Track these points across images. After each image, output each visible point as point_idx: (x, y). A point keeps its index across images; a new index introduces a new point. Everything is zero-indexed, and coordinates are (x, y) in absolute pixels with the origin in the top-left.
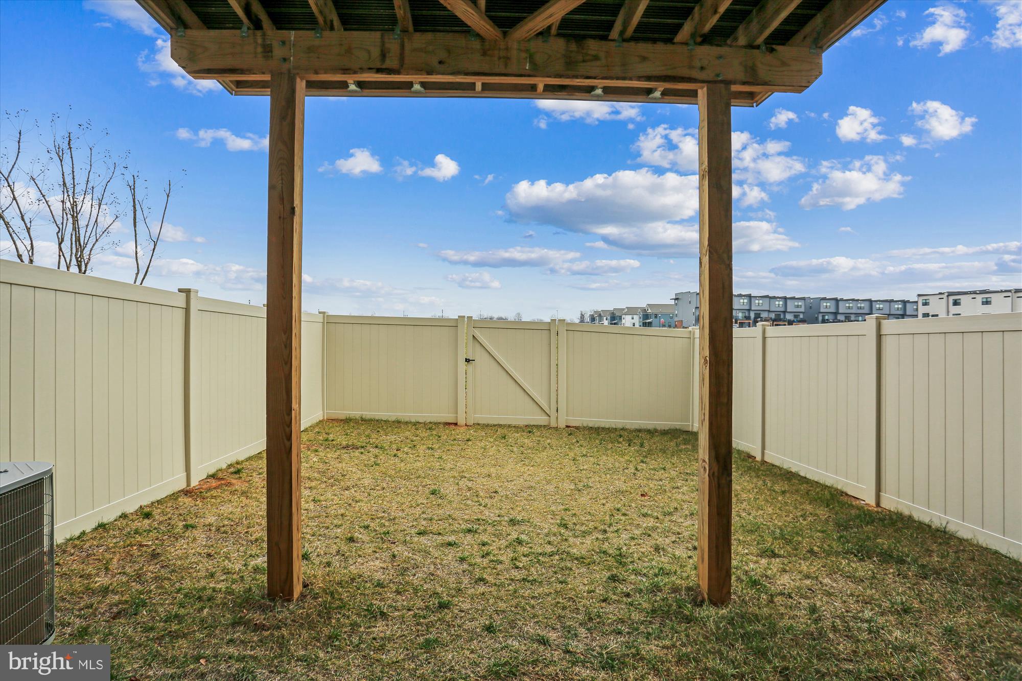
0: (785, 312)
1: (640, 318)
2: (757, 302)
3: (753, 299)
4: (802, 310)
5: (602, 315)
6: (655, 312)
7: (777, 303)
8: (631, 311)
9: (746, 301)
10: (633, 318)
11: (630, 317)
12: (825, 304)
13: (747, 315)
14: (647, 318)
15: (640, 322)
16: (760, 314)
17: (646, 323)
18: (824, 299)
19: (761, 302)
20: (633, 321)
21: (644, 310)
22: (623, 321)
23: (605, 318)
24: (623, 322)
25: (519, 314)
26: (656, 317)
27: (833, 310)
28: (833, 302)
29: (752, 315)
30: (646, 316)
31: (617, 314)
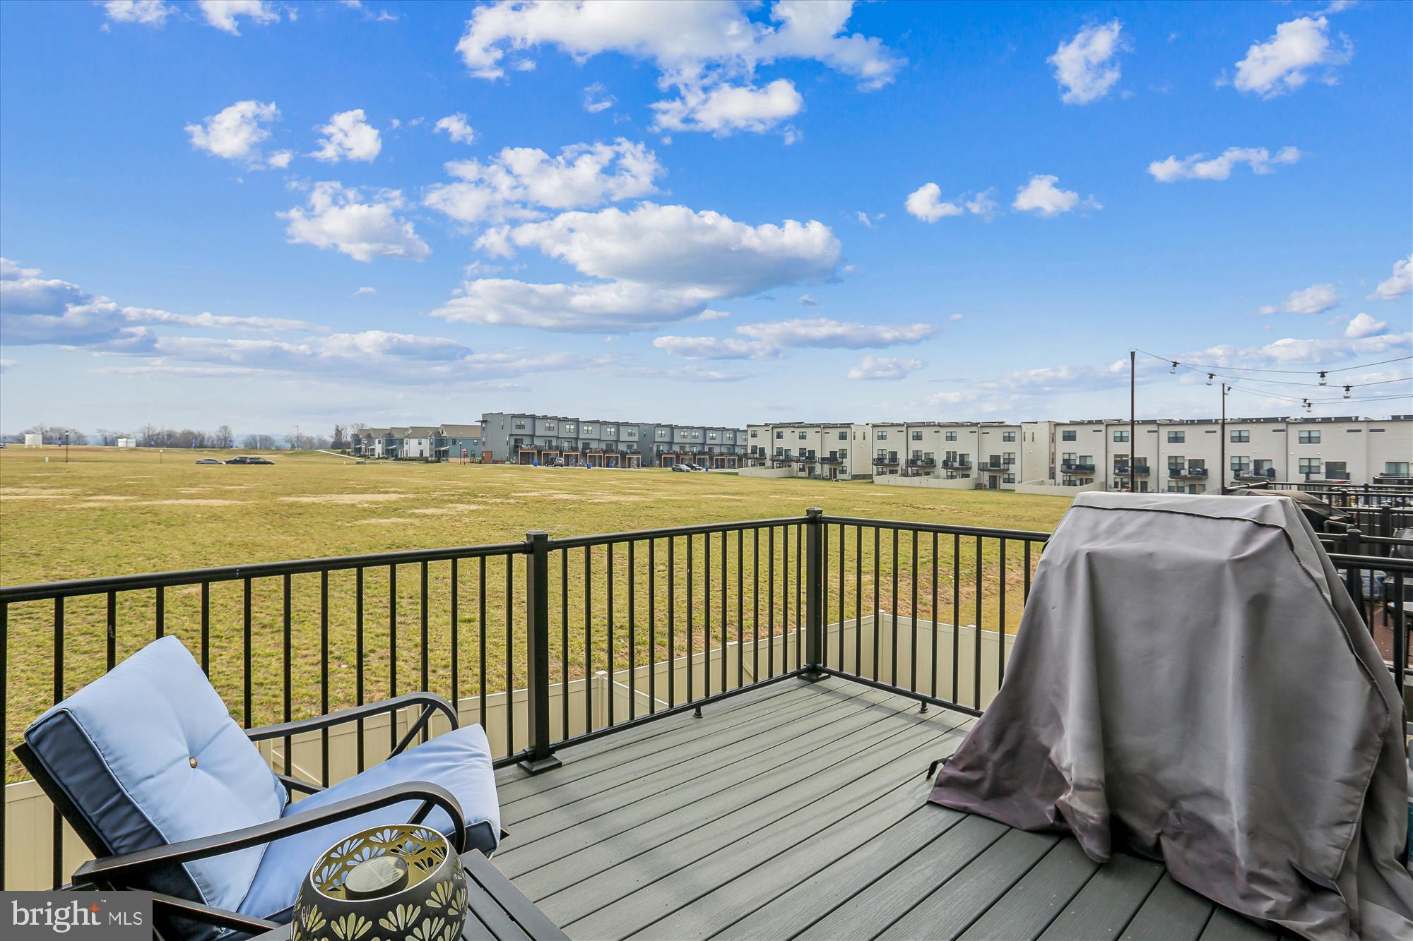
0: (617, 441)
1: (431, 444)
2: (586, 428)
3: (581, 425)
4: (636, 438)
5: (373, 435)
6: (454, 435)
7: (568, 427)
8: (418, 433)
9: (572, 427)
10: (420, 444)
11: (416, 441)
12: (660, 432)
13: (574, 445)
14: (442, 445)
15: (431, 450)
16: (588, 444)
17: (440, 451)
18: (659, 425)
19: (590, 428)
20: (421, 447)
21: (437, 433)
22: (406, 447)
23: (377, 441)
24: (405, 449)
25: (225, 428)
26: (454, 442)
27: (667, 439)
28: (668, 430)
29: (580, 446)
30: (440, 441)
31: (397, 436)
